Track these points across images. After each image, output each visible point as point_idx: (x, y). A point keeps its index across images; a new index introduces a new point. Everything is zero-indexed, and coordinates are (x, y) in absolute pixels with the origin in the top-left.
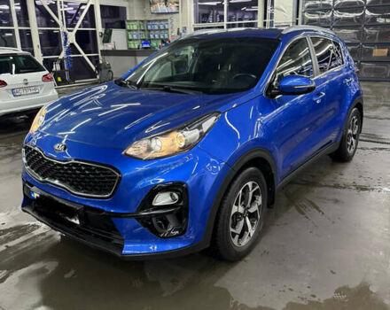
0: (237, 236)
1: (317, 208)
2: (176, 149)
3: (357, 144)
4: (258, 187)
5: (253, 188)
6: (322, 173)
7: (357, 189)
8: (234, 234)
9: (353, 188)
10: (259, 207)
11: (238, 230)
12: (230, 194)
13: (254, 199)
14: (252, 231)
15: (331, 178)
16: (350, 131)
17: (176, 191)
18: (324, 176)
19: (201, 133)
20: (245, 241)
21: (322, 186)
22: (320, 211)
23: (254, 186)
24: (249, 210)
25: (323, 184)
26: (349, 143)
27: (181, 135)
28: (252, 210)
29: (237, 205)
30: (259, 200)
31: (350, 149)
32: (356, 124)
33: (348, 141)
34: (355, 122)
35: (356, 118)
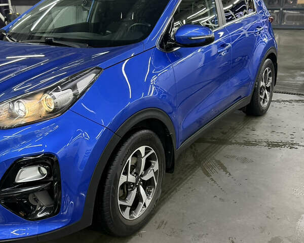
0: (128, 209)
1: (225, 169)
2: (43, 114)
3: (271, 97)
4: (153, 151)
5: (146, 153)
6: (234, 129)
7: (269, 145)
8: (124, 208)
9: (265, 144)
10: (155, 173)
11: (130, 201)
12: (115, 163)
13: (148, 165)
14: (147, 200)
15: (241, 135)
16: (262, 84)
17: (44, 164)
18: (236, 133)
19: (74, 95)
20: (140, 212)
21: (231, 143)
22: (227, 172)
23: (147, 150)
24: (143, 178)
25: (234, 141)
26: (263, 97)
27: (49, 97)
28: (146, 178)
29: (126, 173)
30: (156, 166)
31: (263, 102)
32: (270, 75)
33: (261, 94)
34: (268, 73)
35: (269, 70)
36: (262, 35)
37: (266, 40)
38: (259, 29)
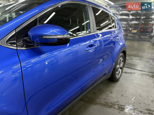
9: (117, 107)
16: (118, 66)
31: (118, 75)
32: (122, 61)
33: (117, 71)
34: (121, 61)
35: (122, 59)
36: (119, 41)
37: (121, 44)
38: (118, 38)
